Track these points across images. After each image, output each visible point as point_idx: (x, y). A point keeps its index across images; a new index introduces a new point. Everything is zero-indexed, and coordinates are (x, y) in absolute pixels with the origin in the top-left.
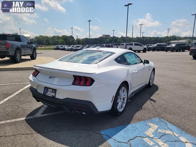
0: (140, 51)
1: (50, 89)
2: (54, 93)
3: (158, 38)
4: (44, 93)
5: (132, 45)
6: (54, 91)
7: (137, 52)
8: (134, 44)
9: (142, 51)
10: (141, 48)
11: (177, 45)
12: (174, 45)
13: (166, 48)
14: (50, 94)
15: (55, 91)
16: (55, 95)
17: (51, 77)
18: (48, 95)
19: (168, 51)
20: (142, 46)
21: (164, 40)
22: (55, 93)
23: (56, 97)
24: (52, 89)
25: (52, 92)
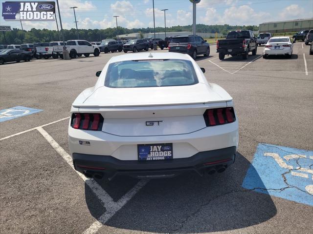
0: (89, 54)
1: (155, 147)
2: (167, 150)
3: (96, 30)
4: (139, 157)
5: (74, 43)
6: (166, 148)
7: (83, 55)
8: (77, 43)
9: (91, 53)
10: (90, 49)
11: (137, 41)
12: (133, 42)
13: (125, 46)
14: (156, 155)
15: (168, 146)
16: (172, 153)
17: (152, 123)
18: (154, 159)
19: (128, 52)
20: (90, 45)
21: (107, 34)
22: (171, 150)
23: (174, 158)
24: (159, 145)
25: (162, 150)
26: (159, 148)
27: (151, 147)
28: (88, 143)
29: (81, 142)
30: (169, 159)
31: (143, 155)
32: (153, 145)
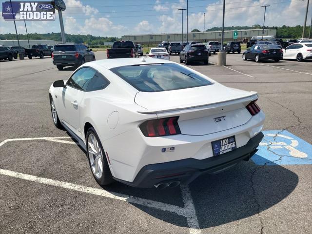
1: (224, 141)
2: (232, 142)
4: (214, 154)
14: (226, 148)
15: (232, 139)
16: (235, 144)
17: (219, 119)
18: (225, 152)
22: (235, 141)
23: (237, 147)
24: (226, 138)
25: (229, 143)
26: (227, 141)
27: (221, 141)
28: (173, 148)
29: (164, 150)
30: (234, 150)
31: (217, 150)
32: (222, 140)
